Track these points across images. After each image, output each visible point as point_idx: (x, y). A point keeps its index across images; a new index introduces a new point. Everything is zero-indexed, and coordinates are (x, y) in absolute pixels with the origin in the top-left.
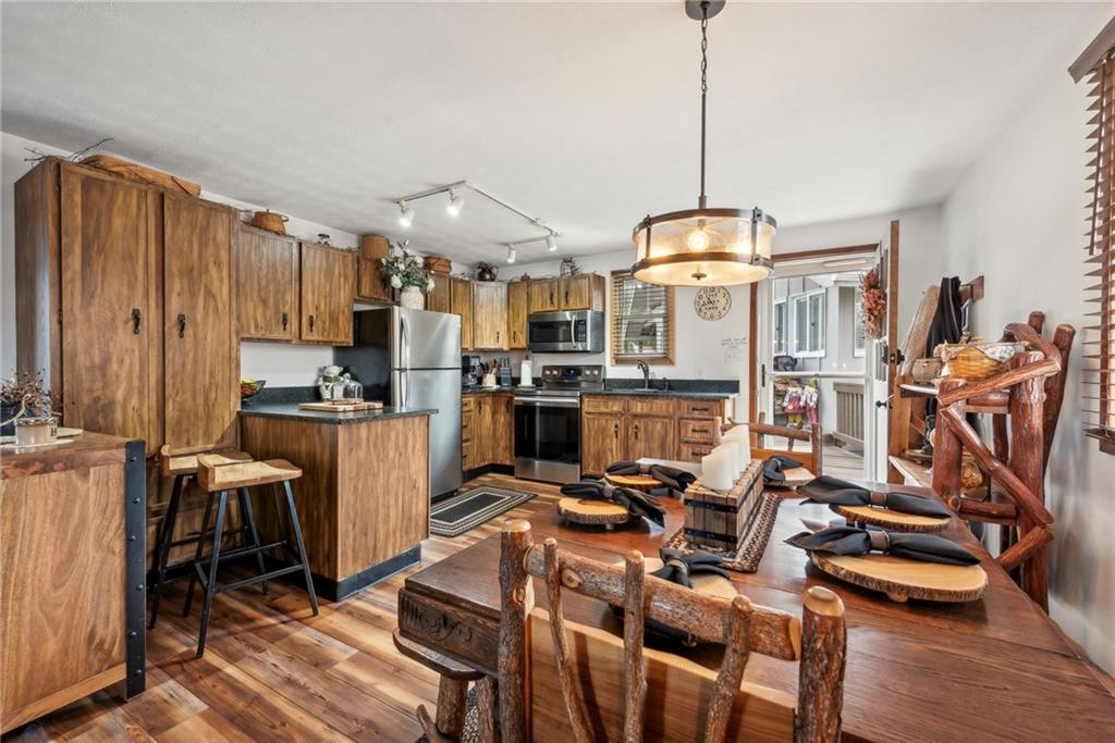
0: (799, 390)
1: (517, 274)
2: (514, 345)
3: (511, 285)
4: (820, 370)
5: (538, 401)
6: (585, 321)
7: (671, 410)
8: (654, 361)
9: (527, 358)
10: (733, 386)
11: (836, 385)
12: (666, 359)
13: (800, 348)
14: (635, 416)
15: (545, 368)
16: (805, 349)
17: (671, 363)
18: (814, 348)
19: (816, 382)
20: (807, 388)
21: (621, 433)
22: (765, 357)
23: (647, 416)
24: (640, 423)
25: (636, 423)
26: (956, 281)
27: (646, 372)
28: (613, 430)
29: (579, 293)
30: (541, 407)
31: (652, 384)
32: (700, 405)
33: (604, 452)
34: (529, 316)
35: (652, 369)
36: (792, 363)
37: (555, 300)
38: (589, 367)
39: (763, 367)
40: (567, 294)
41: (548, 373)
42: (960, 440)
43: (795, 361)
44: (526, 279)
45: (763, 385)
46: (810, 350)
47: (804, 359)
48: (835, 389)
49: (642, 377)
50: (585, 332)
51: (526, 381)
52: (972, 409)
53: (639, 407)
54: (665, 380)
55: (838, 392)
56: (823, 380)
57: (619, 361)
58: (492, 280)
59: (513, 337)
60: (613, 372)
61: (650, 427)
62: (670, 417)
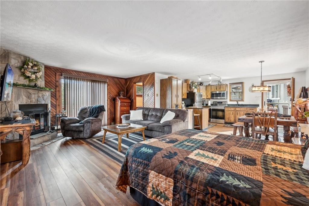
0: (273, 107)
1: (207, 84)
2: (207, 98)
3: (206, 86)
4: (278, 102)
5: (211, 108)
6: (224, 93)
7: (245, 109)
8: (239, 101)
9: (209, 100)
10: (258, 105)
11: (283, 106)
12: (242, 100)
13: (273, 97)
14: (237, 111)
15: (213, 102)
16: (274, 98)
17: (243, 101)
18: (277, 97)
19: (277, 105)
20: (275, 107)
21: (234, 114)
22: (265, 100)
23: (240, 111)
24: (238, 112)
25: (237, 112)
26: (305, 87)
27: (238, 103)
28: (232, 113)
29: (223, 88)
30: (212, 109)
31: (239, 105)
32: (251, 109)
33: (230, 117)
34: (211, 92)
35: (239, 102)
36: (271, 101)
37: (217, 89)
38: (224, 102)
39: (265, 102)
40: (220, 88)
41: (214, 103)
42: (298, 111)
43: (271, 100)
44: (209, 85)
45: (265, 105)
46: (276, 98)
47: (274, 100)
48: (282, 107)
49: (237, 104)
50: (225, 95)
51: (209, 104)
52: (300, 107)
53: (238, 109)
54: (242, 104)
55: (284, 108)
56: (279, 104)
57: (231, 100)
58: (202, 85)
59: (207, 96)
60: (229, 103)
61: (240, 112)
62: (245, 111)
